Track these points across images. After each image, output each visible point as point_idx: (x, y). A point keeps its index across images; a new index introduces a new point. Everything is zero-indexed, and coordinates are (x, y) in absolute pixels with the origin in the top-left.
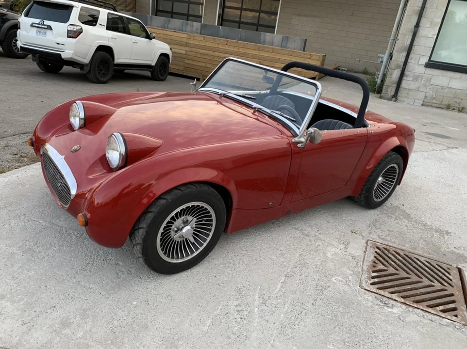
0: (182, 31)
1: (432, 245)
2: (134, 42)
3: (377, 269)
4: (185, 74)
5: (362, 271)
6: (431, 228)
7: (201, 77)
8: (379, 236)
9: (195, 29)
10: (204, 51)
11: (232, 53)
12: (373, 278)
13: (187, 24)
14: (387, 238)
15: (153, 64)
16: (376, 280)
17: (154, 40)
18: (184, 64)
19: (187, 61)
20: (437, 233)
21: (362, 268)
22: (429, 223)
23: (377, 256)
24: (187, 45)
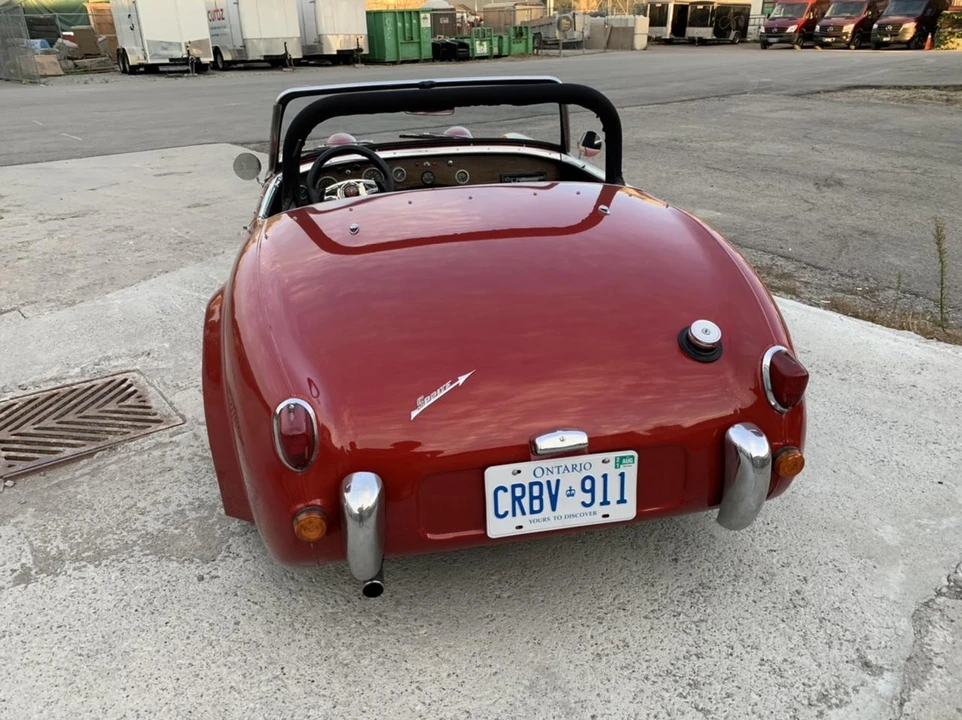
1: (60, 507)
6: (76, 559)
12: (130, 386)
14: (160, 453)
16: (124, 386)
20: (53, 552)
21: (153, 386)
23: (147, 411)
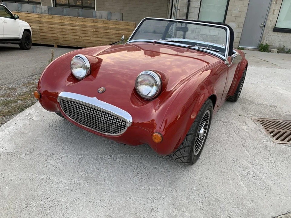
0: (34, 13)
2: (4, 22)
3: (270, 131)
4: (41, 43)
5: (266, 134)
6: (267, 106)
7: (55, 44)
8: (252, 115)
9: (43, 11)
10: (54, 26)
11: (75, 25)
12: (274, 136)
13: (37, 7)
14: (256, 115)
15: (20, 37)
16: (276, 137)
17: (17, 19)
18: (40, 36)
19: (41, 34)
20: (272, 108)
21: (264, 132)
22: (264, 104)
23: (263, 125)
24: (39, 22)
